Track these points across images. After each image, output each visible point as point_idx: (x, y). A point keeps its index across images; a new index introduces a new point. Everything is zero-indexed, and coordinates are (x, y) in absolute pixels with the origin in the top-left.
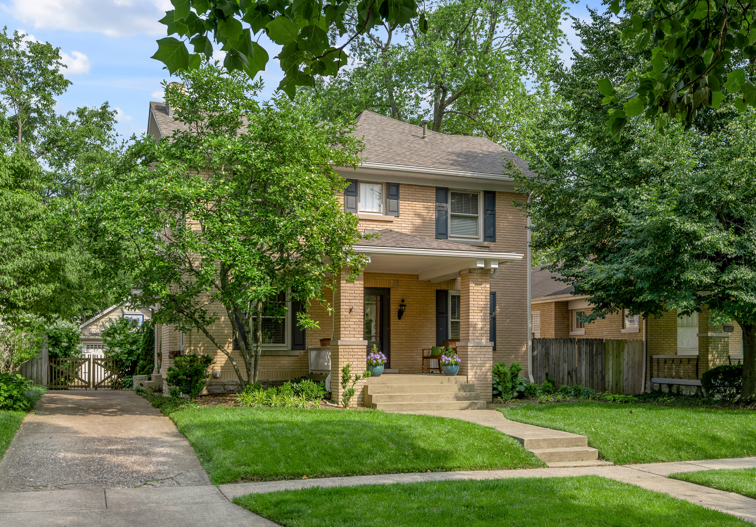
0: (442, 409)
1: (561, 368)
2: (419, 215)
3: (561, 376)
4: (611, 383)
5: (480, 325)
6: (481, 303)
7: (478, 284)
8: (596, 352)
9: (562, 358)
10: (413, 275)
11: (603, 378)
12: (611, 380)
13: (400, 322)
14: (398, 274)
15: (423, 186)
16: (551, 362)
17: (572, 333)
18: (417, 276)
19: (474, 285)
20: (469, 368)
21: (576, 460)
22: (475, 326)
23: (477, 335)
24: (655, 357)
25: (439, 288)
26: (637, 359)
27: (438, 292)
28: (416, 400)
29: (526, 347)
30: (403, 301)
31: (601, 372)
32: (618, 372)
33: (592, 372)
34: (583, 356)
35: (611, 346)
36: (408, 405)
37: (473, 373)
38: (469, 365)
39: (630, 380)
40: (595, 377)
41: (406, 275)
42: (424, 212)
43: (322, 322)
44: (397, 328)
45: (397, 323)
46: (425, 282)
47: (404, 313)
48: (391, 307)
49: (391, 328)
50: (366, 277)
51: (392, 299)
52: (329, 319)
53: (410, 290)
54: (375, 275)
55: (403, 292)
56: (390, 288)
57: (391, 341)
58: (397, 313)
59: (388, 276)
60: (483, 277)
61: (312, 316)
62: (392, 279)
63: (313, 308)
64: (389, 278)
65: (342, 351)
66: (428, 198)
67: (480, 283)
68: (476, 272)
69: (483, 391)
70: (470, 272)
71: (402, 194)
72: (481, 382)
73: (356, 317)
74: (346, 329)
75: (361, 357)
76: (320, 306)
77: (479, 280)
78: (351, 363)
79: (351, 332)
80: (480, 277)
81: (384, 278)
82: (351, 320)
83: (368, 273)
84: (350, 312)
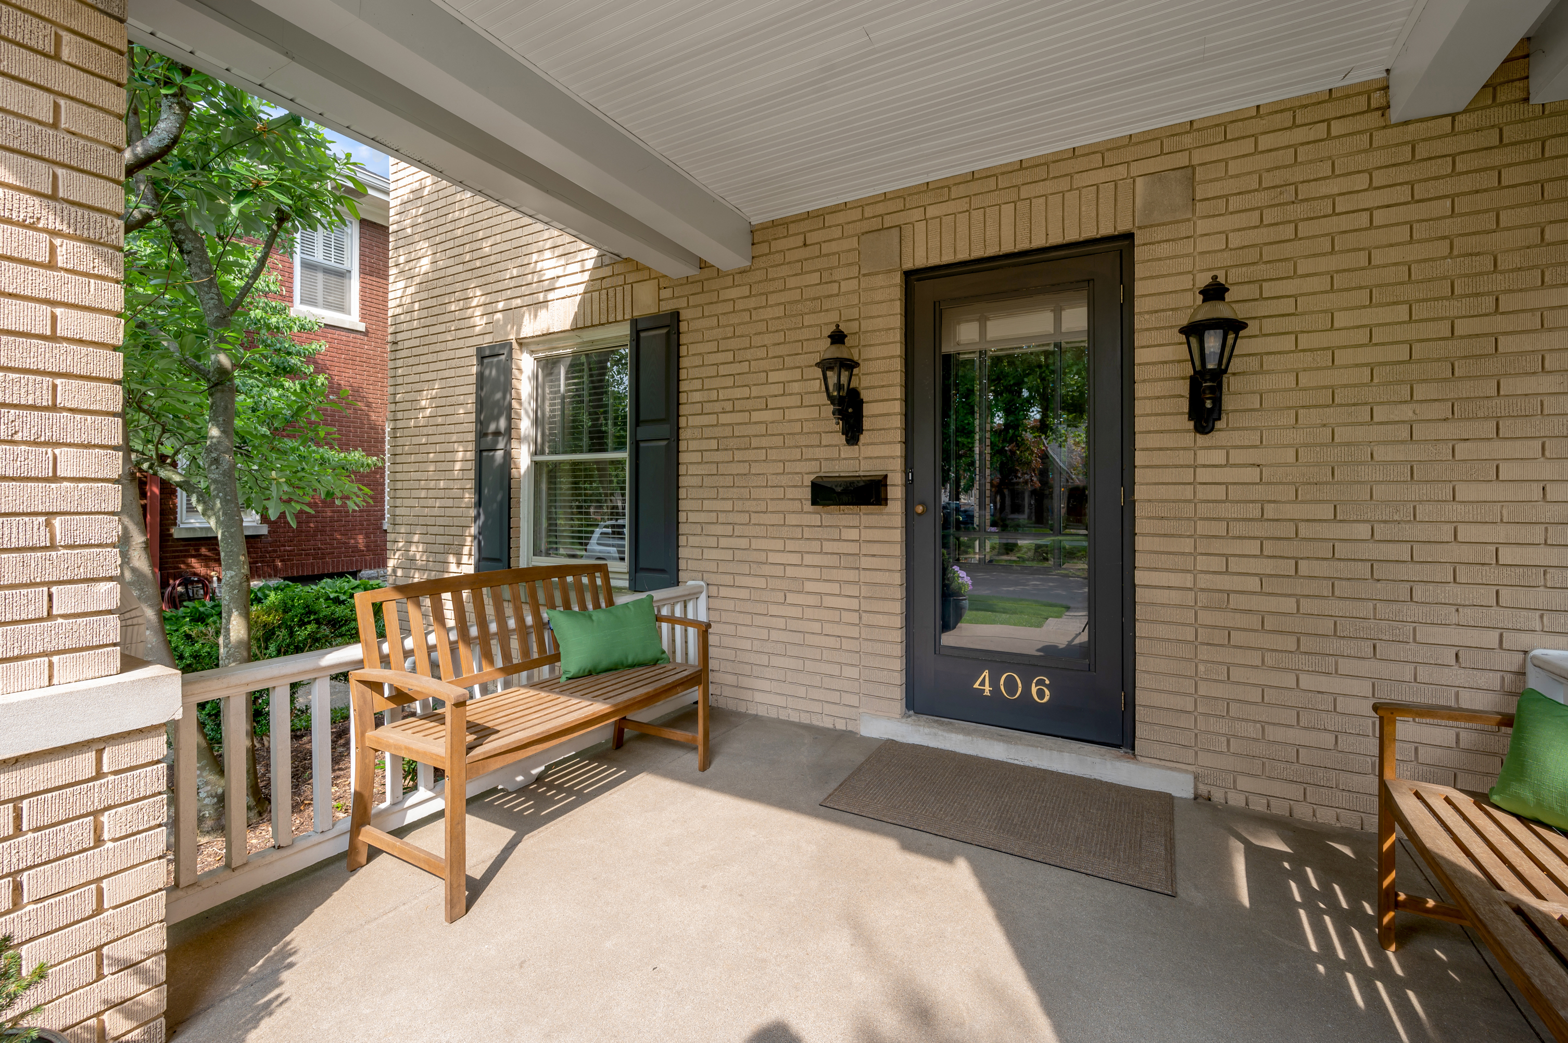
13: (1212, 451)
14: (1191, 128)
18: (1375, 95)
30: (1214, 294)
43: (743, 468)
44: (1188, 492)
45: (1185, 458)
46: (1464, 121)
47: (1231, 384)
48: (1140, 356)
49: (1140, 493)
50: (963, 205)
51: (1140, 305)
52: (773, 455)
53: (1299, 211)
54: (1018, 179)
55: (1236, 240)
56: (1129, 237)
57: (1140, 577)
58: (1184, 388)
59: (1110, 158)
61: (704, 444)
62: (1138, 168)
63: (707, 409)
64: (1121, 172)
76: (738, 393)
81: (1082, 180)
83: (972, 178)
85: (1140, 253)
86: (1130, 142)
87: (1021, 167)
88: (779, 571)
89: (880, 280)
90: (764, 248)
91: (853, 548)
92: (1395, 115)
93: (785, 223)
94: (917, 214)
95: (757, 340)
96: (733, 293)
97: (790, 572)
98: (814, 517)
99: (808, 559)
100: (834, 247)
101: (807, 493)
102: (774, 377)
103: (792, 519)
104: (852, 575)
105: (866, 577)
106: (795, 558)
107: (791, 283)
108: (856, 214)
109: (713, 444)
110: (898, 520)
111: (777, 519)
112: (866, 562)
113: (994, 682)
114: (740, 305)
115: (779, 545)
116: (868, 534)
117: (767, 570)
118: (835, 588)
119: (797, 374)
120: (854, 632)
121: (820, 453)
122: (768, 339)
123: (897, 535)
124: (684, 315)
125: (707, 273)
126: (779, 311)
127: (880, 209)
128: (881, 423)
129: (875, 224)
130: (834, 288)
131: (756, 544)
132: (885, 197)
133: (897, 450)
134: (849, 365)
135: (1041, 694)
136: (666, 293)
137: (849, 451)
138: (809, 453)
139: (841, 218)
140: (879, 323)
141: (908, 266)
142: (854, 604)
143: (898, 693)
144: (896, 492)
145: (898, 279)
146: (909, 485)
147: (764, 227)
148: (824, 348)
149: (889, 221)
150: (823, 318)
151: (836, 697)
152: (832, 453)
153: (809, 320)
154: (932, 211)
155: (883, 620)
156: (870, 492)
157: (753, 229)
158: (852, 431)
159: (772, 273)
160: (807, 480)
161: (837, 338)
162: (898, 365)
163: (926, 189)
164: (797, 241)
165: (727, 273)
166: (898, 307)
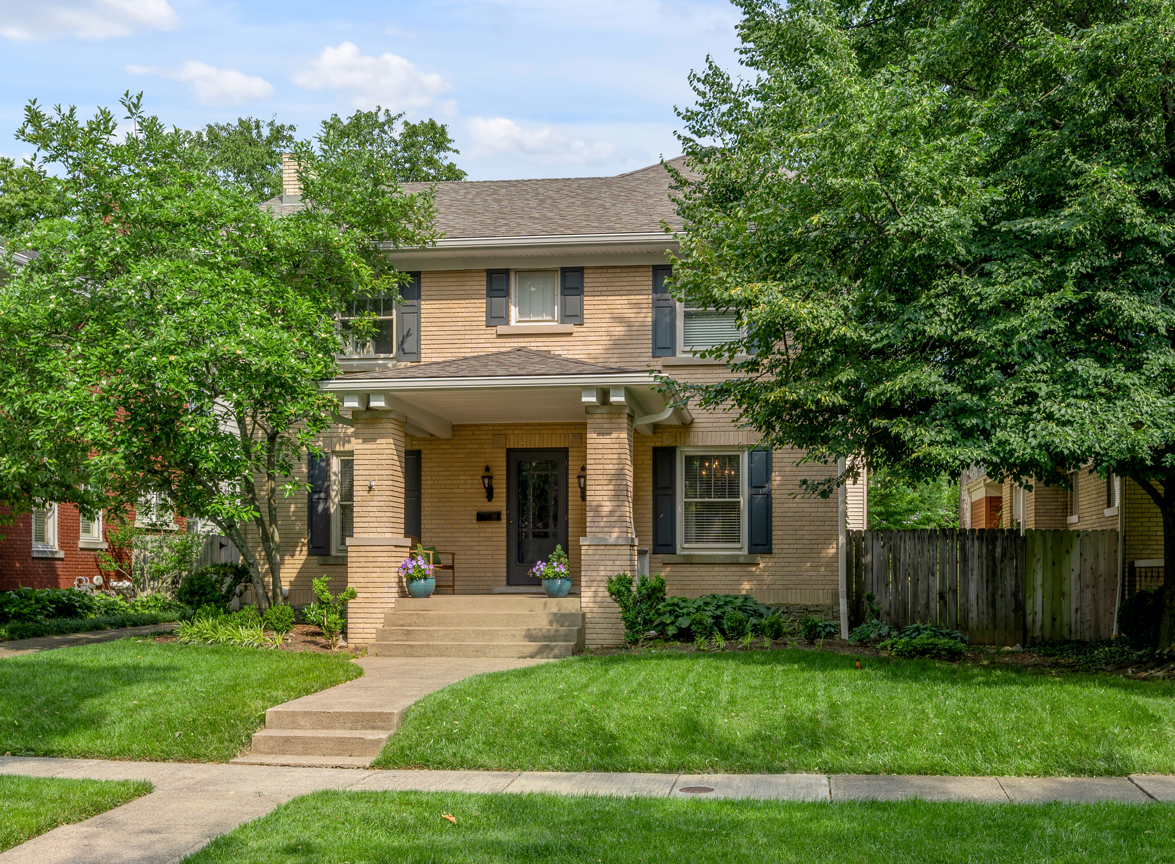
0: (484, 655)
2: (620, 320)
4: (1039, 616)
5: (607, 507)
6: (610, 467)
7: (603, 434)
8: (1004, 554)
9: (924, 568)
11: (1020, 607)
12: (1039, 609)
14: (581, 424)
15: (628, 267)
16: (901, 575)
17: (1069, 519)
19: (595, 436)
20: (583, 584)
21: (339, 755)
22: (597, 509)
23: (602, 524)
24: (1139, 563)
25: (659, 444)
26: (1102, 566)
27: (656, 450)
28: (454, 639)
29: (836, 548)
31: (1015, 594)
32: (1057, 594)
33: (993, 595)
34: (974, 563)
35: (1039, 541)
36: (422, 646)
37: (590, 594)
38: (583, 579)
39: (1087, 610)
40: (999, 603)
42: (630, 313)
43: (449, 509)
45: (579, 507)
48: (570, 481)
49: (570, 516)
50: (524, 432)
51: (570, 468)
52: (461, 504)
54: (540, 428)
56: (568, 449)
57: (570, 538)
58: (579, 490)
59: (563, 427)
60: (613, 421)
61: (432, 500)
62: (569, 431)
63: (434, 487)
64: (566, 431)
65: (354, 554)
66: (637, 288)
67: (609, 431)
68: (599, 411)
69: (610, 626)
70: (587, 412)
71: (589, 285)
72: (608, 610)
73: (379, 498)
74: (363, 519)
75: (385, 565)
76: (447, 482)
77: (605, 426)
78: (369, 575)
79: (371, 525)
80: (608, 421)
81: (556, 432)
82: (371, 504)
83: (527, 424)
84: (369, 491)
85: (570, 454)
86: (568, 424)
87: (541, 424)
88: (463, 544)
89: (499, 450)
90: (457, 433)
91: (490, 535)
93: (466, 426)
94: (511, 432)
95: (454, 464)
96: (445, 447)
97: (467, 544)
98: (476, 525)
99: (474, 539)
100: (483, 437)
101: (475, 517)
102: (461, 478)
103: (468, 526)
104: (489, 543)
105: (494, 543)
106: (469, 539)
107: (468, 446)
108: (491, 428)
109: (437, 500)
110: (505, 526)
111: (463, 526)
112: (494, 539)
114: (447, 451)
115: (463, 535)
116: (495, 530)
117: (459, 544)
118: (484, 548)
119: (470, 477)
120: (491, 562)
121: (478, 504)
122: (459, 465)
123: (505, 530)
124: (423, 451)
125: (433, 438)
126: (463, 455)
127: (499, 428)
128: (499, 495)
129: (498, 432)
130: (483, 451)
131: (454, 535)
132: (501, 425)
133: (505, 504)
134: (490, 478)
136: (414, 443)
137: (488, 504)
138: (475, 504)
139: (486, 428)
140: (499, 464)
141: (508, 447)
142: (490, 552)
143: (505, 579)
144: (504, 517)
145: (505, 451)
146: (508, 515)
147: (458, 426)
148: (482, 473)
149: (502, 432)
150: (480, 460)
151: (484, 583)
152: (483, 504)
153: (474, 460)
154: (515, 432)
155: (500, 557)
156: (495, 517)
157: (453, 426)
158: (490, 497)
159: (460, 442)
160: (475, 513)
161: (487, 469)
162: (505, 477)
163: (514, 425)
164: (471, 433)
165: (442, 440)
166: (505, 459)
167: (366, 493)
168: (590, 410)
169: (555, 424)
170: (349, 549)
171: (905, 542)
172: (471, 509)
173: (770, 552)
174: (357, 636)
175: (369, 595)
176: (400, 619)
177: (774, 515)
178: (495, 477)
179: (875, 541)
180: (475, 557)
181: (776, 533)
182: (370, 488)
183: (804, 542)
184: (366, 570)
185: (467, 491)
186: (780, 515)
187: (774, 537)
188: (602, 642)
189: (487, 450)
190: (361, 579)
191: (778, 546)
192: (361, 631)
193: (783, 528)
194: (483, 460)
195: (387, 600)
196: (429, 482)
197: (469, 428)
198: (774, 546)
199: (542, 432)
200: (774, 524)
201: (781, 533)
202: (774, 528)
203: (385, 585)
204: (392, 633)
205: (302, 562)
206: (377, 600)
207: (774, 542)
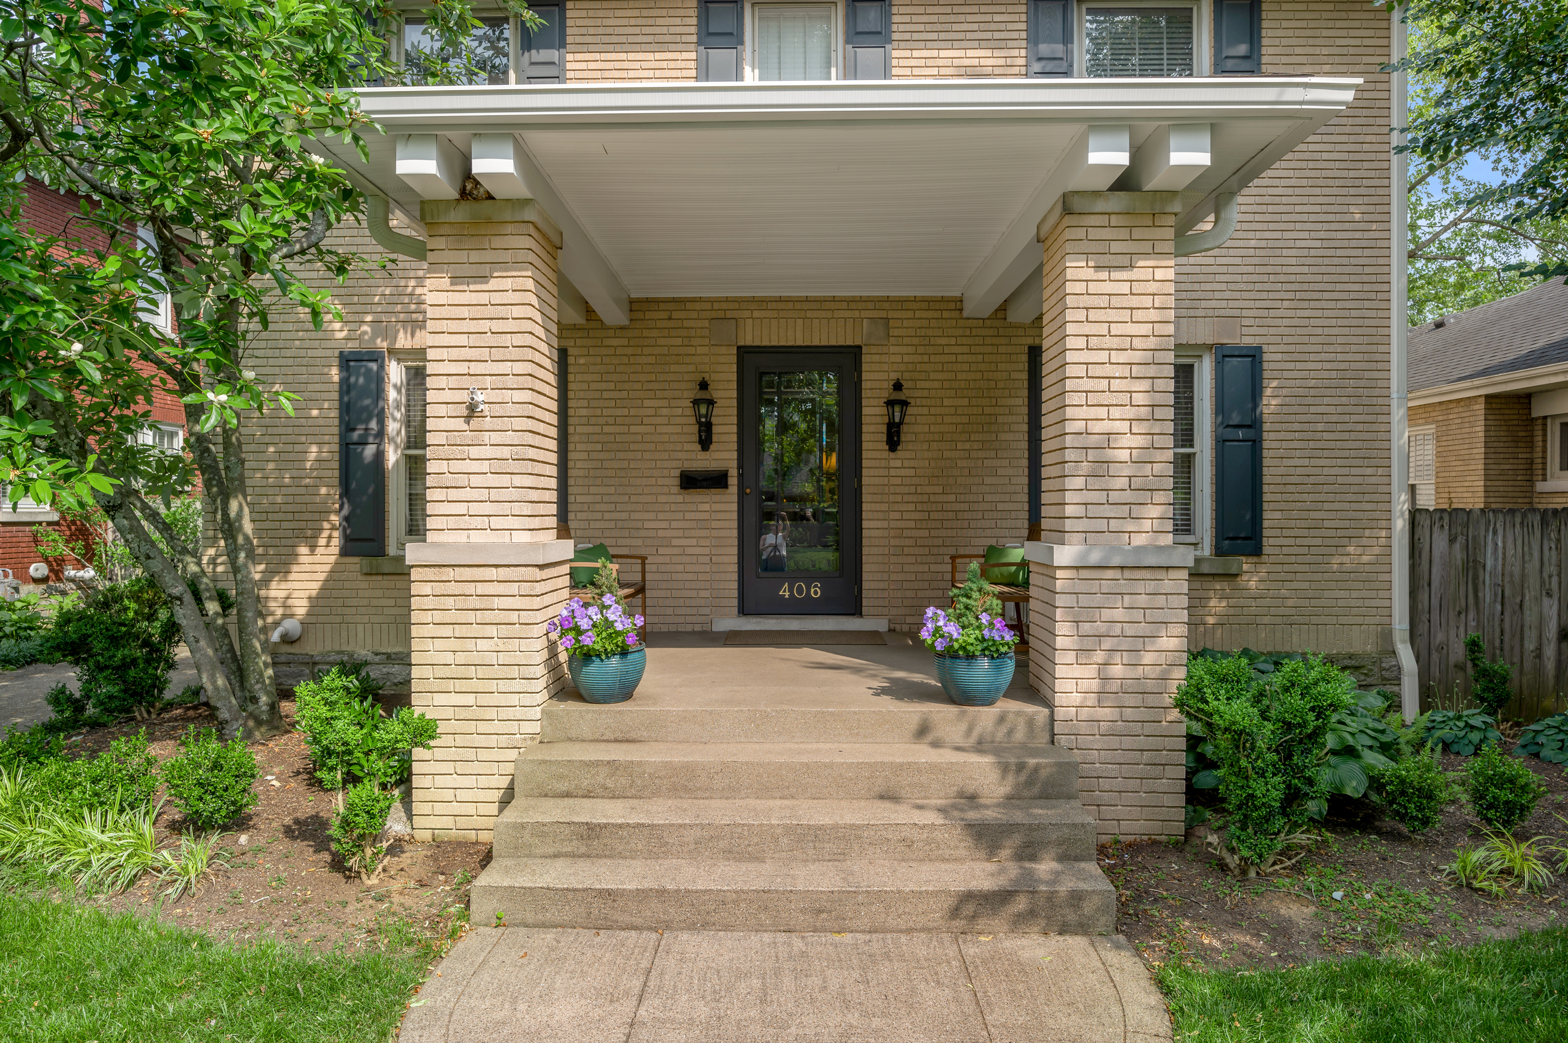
1: (1530, 617)
3: (1530, 646)
7: (1109, 268)
9: (1533, 582)
10: (943, 299)
13: (896, 460)
14: (888, 299)
16: (1487, 595)
17: (1540, 486)
18: (958, 303)
19: (1090, 273)
27: (1034, 352)
29: (1386, 542)
30: (898, 386)
38: (1060, 655)
41: (915, 299)
44: (886, 480)
45: (884, 463)
46: (988, 323)
47: (904, 428)
48: (865, 411)
49: (865, 481)
50: (774, 314)
51: (864, 385)
52: (647, 455)
53: (931, 350)
54: (805, 306)
55: (906, 359)
56: (860, 347)
57: (865, 524)
58: (884, 429)
59: (853, 305)
60: (1137, 233)
61: (590, 447)
62: (864, 314)
63: (592, 421)
64: (856, 314)
65: (427, 589)
66: (997, 35)
67: (1125, 260)
68: (1101, 206)
69: (1133, 784)
70: (1067, 210)
71: (902, 27)
72: (1127, 742)
73: (496, 438)
74: (453, 494)
75: (514, 617)
76: (619, 412)
77: (1116, 247)
78: (470, 644)
79: (475, 508)
80: (1124, 234)
81: (838, 314)
82: (474, 452)
83: (780, 300)
84: (468, 418)
85: (865, 358)
86: (861, 299)
87: (807, 300)
88: (652, 533)
89: (723, 350)
90: (640, 315)
91: (706, 516)
92: (965, 314)
93: (657, 301)
94: (747, 314)
95: (633, 377)
96: (615, 342)
97: (661, 533)
98: (679, 497)
99: (674, 524)
100: (691, 323)
101: (677, 481)
102: (647, 403)
103: (662, 499)
104: (705, 533)
105: (715, 533)
106: (664, 525)
107: (661, 341)
108: (707, 306)
109: (599, 447)
110: (734, 498)
111: (653, 498)
112: (715, 524)
113: (791, 590)
114: (620, 350)
115: (652, 516)
116: (716, 507)
117: (643, 533)
118: (693, 542)
119: (665, 403)
120: (707, 568)
121: (682, 455)
122: (643, 378)
123: (734, 506)
124: (571, 351)
125: (592, 324)
126: (652, 360)
127: (724, 306)
128: (724, 438)
129: (721, 314)
130: (692, 350)
131: (635, 516)
132: (727, 300)
133: (735, 455)
134: (711, 403)
135: (816, 593)
137: (702, 455)
138: (675, 455)
139: (697, 306)
140: (724, 377)
141: (741, 343)
142: (706, 551)
143: (735, 602)
144: (733, 481)
145: (734, 350)
146: (741, 476)
147: (639, 301)
149: (729, 314)
150: (684, 368)
151: (694, 611)
152: (693, 456)
153: (673, 368)
154: (756, 314)
155: (726, 559)
156: (717, 480)
157: (632, 302)
158: (705, 442)
159: (646, 333)
160: (677, 473)
161: (704, 386)
162: (734, 403)
163: (753, 300)
164: (665, 315)
165: (610, 328)
166: (734, 368)
167: (460, 424)
168: (1077, 204)
169: (834, 299)
170: (415, 574)
171: (1495, 532)
172: (666, 464)
173: (1257, 551)
174: (439, 808)
175: (469, 699)
176: (561, 777)
177: (1266, 480)
178: (720, 403)
179: (1436, 528)
180: (675, 559)
181: (1270, 517)
182: (472, 411)
183: (1323, 532)
184: (460, 631)
185: (661, 429)
186: (1278, 480)
187: (1266, 524)
188: (1112, 827)
189: (700, 350)
190: (449, 658)
191: (1272, 541)
192: (449, 796)
193: (1283, 506)
194: (692, 368)
195: (518, 713)
196: (584, 412)
197: (662, 306)
198: (1265, 541)
199: (809, 314)
200: (1266, 497)
201: (1278, 515)
202: (1265, 506)
203: (514, 672)
204: (544, 835)
205: (327, 568)
206: (492, 713)
207: (1266, 533)
